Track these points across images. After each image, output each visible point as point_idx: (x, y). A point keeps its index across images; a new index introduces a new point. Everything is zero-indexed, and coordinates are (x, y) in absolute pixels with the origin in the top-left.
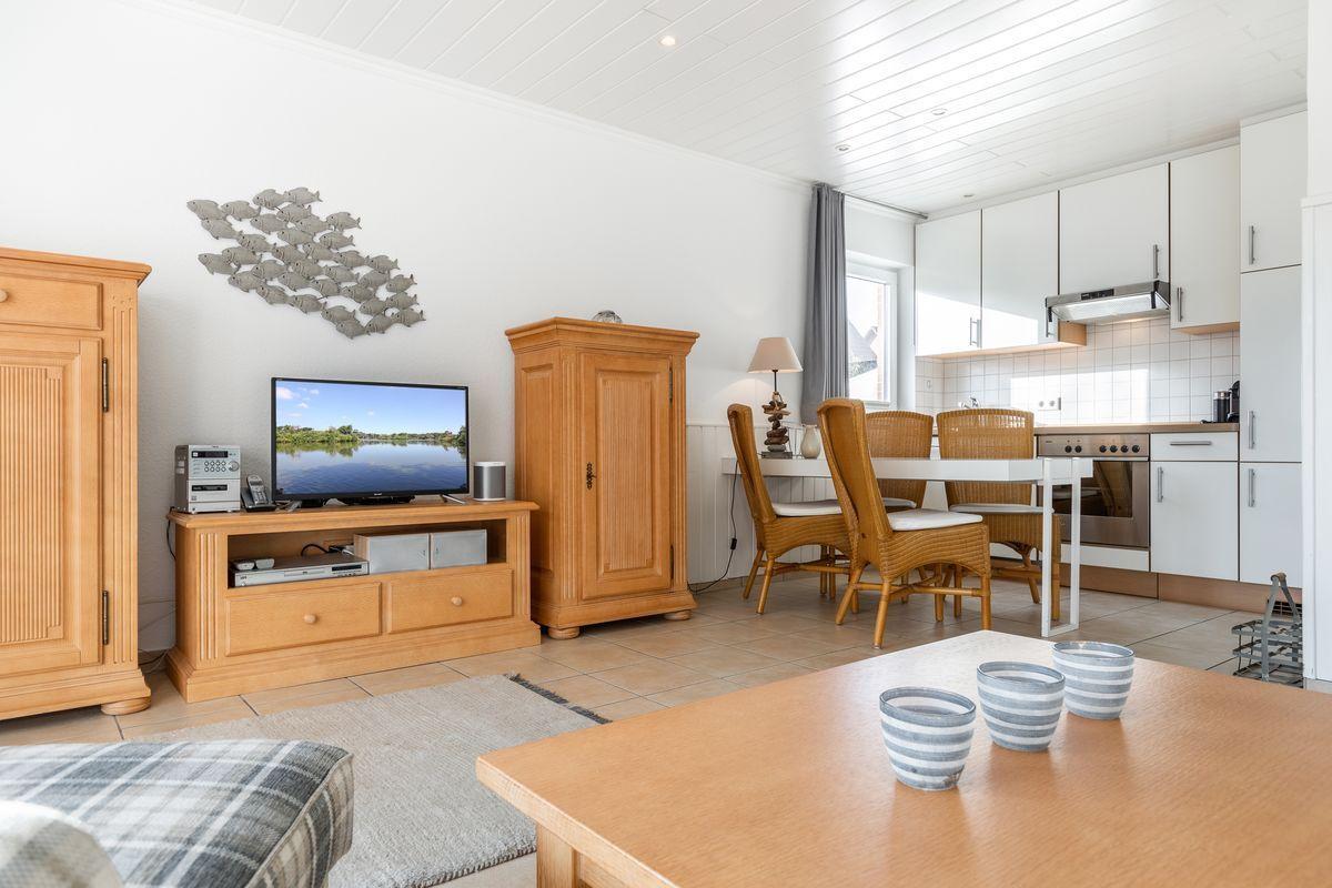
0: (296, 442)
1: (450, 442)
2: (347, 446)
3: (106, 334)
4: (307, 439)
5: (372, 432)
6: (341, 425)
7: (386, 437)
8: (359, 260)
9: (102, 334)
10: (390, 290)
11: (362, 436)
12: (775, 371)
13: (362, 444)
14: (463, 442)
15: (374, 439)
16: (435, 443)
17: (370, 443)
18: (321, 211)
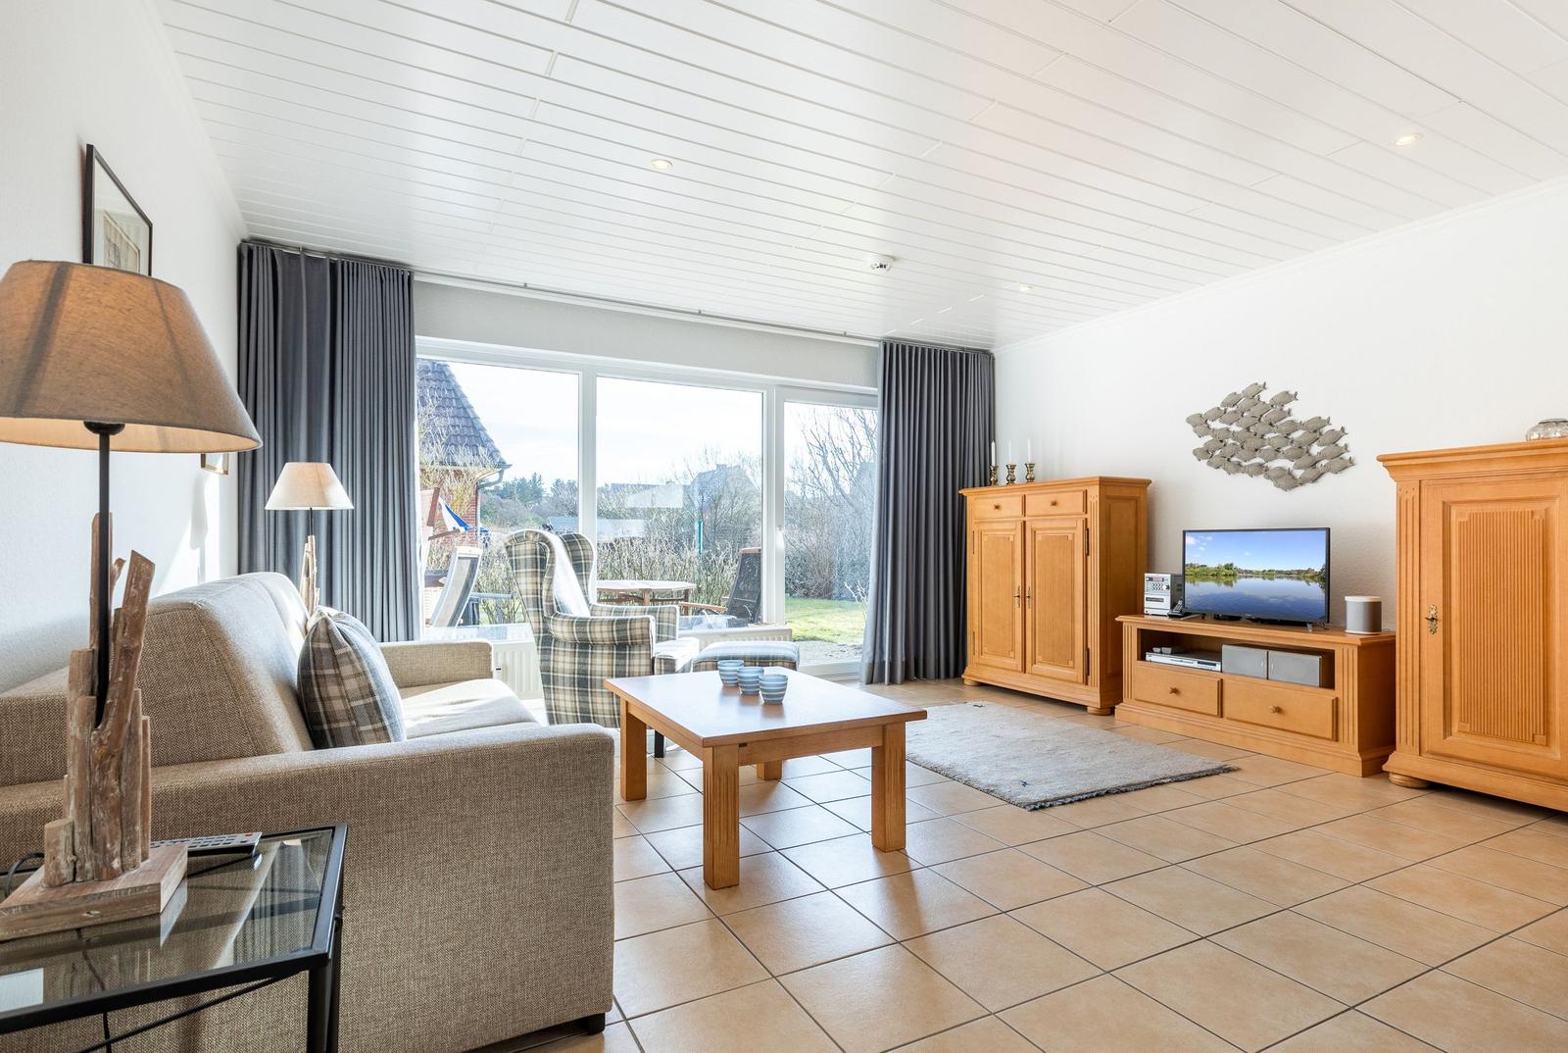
0: (1196, 575)
1: (1312, 578)
2: (1229, 579)
3: (1088, 516)
4: (1204, 574)
5: (1248, 569)
6: (1226, 563)
7: (1258, 573)
8: (1294, 426)
9: (1087, 516)
10: (1320, 445)
11: (1240, 571)
13: (1240, 577)
14: (1325, 578)
15: (1249, 574)
16: (1299, 579)
17: (1246, 577)
18: (1266, 397)
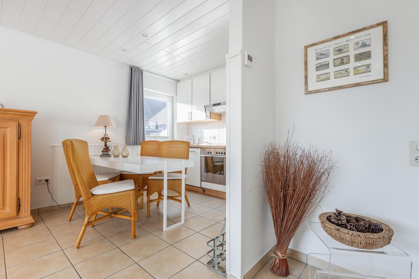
12: (105, 127)
